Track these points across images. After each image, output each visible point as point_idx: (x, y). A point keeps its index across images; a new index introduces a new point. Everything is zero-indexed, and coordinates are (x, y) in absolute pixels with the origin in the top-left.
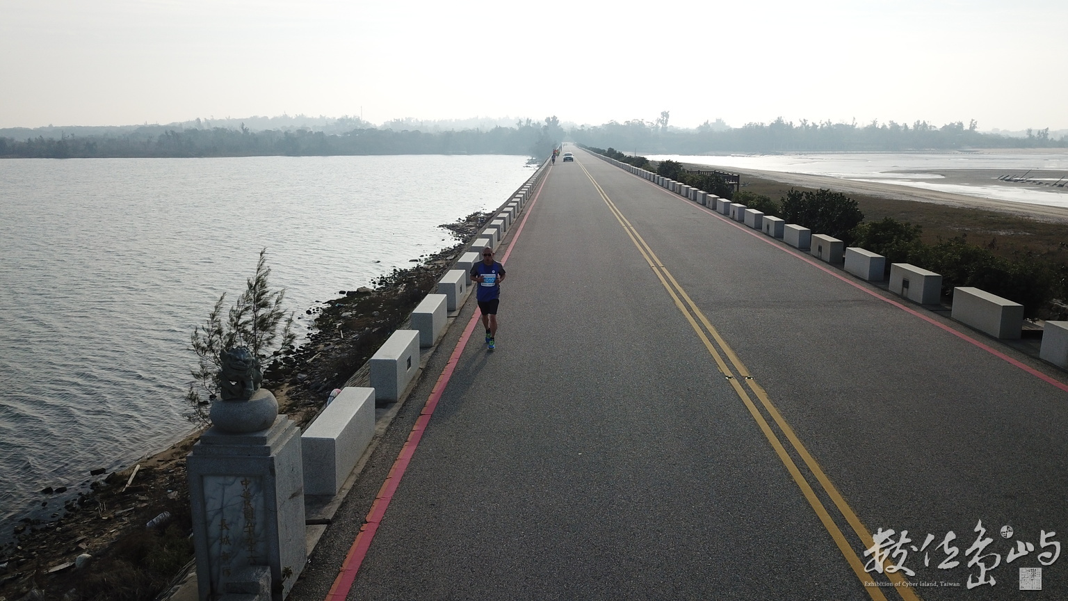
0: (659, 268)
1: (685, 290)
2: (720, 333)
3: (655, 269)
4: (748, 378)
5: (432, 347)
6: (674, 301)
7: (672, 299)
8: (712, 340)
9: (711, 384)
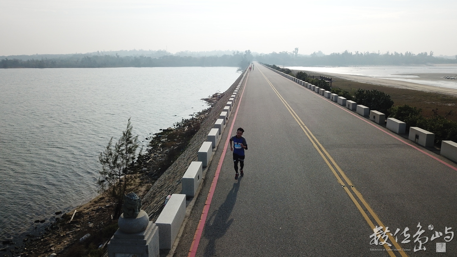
0: (303, 126)
1: (316, 138)
2: (336, 162)
3: (301, 126)
4: (352, 187)
5: (206, 167)
6: (313, 144)
7: (312, 143)
8: (333, 165)
9: (336, 189)
